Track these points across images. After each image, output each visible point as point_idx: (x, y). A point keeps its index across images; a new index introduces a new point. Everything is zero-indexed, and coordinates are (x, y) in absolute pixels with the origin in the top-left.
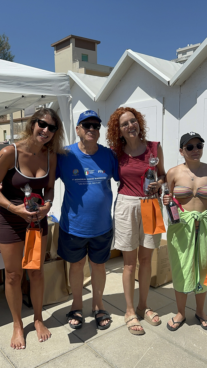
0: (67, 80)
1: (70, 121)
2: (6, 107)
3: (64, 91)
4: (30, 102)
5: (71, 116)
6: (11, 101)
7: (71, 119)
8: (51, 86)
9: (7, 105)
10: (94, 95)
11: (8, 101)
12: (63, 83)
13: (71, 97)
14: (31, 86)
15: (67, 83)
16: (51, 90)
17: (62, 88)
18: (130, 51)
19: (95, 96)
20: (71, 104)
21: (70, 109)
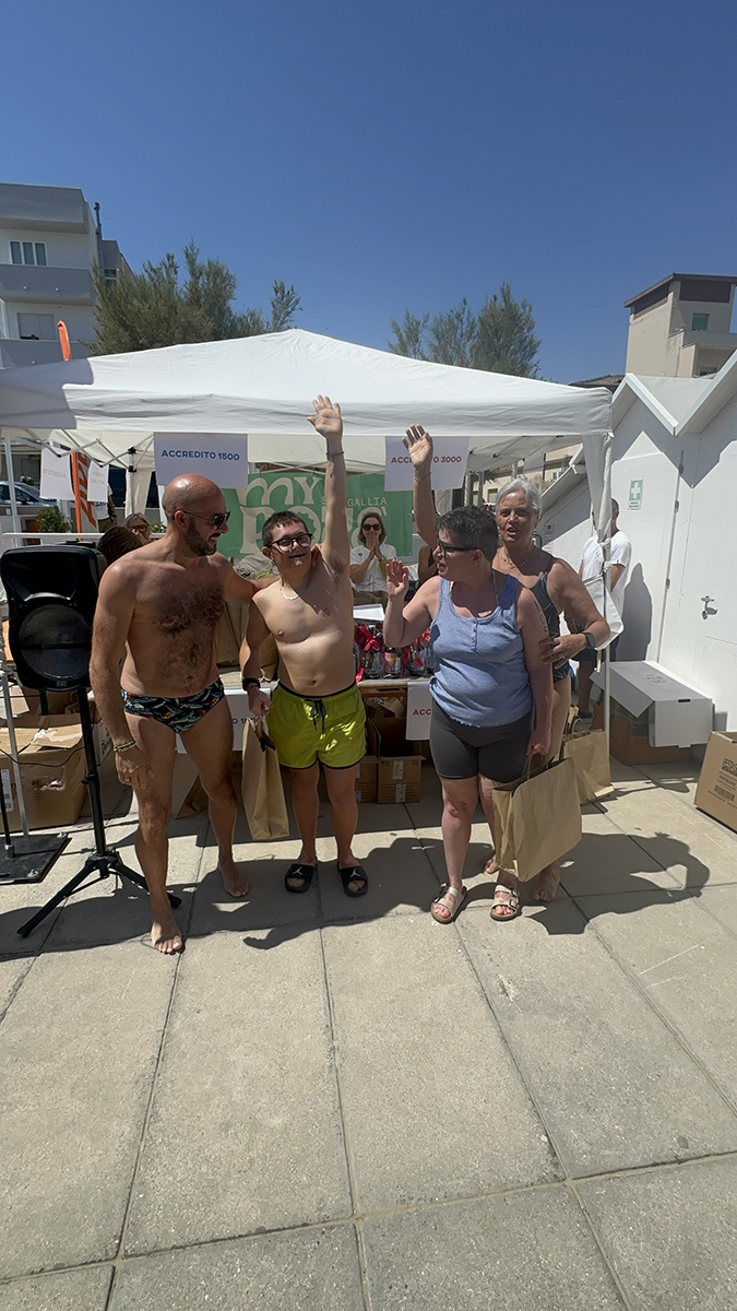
0: (606, 401)
1: (603, 482)
2: (494, 456)
3: (598, 422)
4: (535, 446)
5: (606, 473)
6: (504, 443)
7: (605, 479)
8: (571, 416)
9: (496, 452)
10: (673, 422)
11: (500, 444)
12: (597, 409)
13: (611, 434)
14: (534, 419)
15: (606, 408)
16: (572, 425)
17: (594, 419)
19: (675, 423)
20: (609, 450)
21: (607, 458)
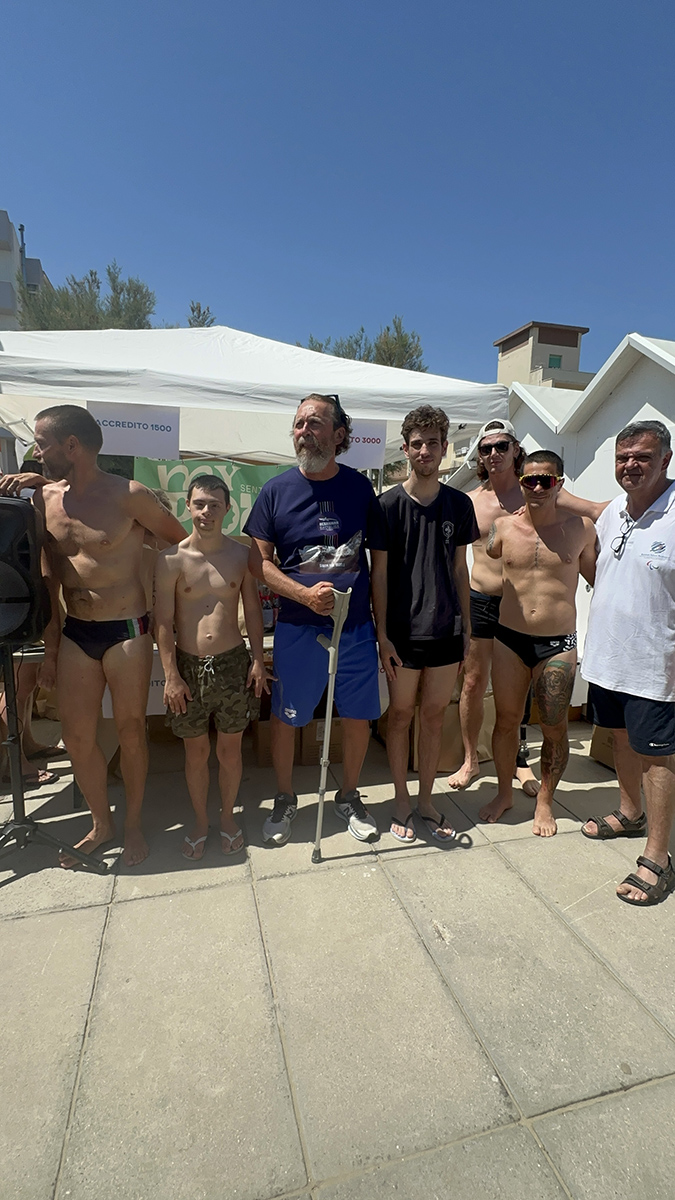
0: (504, 396)
8: (475, 407)
10: (555, 422)
12: (496, 402)
15: (504, 402)
16: (474, 415)
18: (635, 336)
